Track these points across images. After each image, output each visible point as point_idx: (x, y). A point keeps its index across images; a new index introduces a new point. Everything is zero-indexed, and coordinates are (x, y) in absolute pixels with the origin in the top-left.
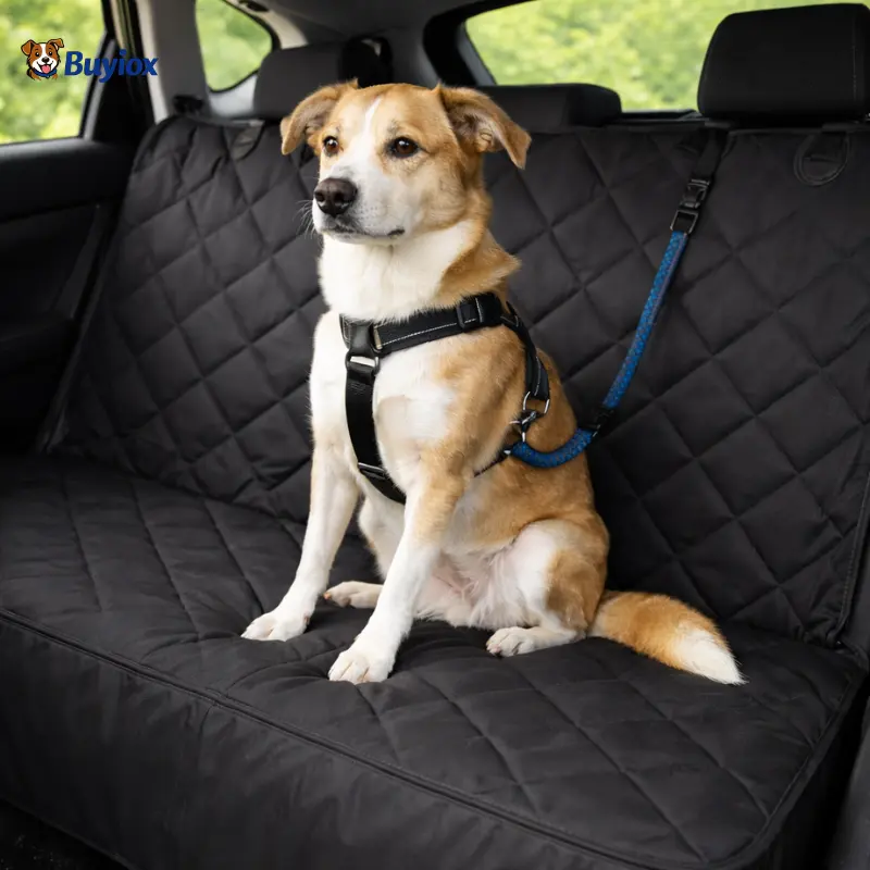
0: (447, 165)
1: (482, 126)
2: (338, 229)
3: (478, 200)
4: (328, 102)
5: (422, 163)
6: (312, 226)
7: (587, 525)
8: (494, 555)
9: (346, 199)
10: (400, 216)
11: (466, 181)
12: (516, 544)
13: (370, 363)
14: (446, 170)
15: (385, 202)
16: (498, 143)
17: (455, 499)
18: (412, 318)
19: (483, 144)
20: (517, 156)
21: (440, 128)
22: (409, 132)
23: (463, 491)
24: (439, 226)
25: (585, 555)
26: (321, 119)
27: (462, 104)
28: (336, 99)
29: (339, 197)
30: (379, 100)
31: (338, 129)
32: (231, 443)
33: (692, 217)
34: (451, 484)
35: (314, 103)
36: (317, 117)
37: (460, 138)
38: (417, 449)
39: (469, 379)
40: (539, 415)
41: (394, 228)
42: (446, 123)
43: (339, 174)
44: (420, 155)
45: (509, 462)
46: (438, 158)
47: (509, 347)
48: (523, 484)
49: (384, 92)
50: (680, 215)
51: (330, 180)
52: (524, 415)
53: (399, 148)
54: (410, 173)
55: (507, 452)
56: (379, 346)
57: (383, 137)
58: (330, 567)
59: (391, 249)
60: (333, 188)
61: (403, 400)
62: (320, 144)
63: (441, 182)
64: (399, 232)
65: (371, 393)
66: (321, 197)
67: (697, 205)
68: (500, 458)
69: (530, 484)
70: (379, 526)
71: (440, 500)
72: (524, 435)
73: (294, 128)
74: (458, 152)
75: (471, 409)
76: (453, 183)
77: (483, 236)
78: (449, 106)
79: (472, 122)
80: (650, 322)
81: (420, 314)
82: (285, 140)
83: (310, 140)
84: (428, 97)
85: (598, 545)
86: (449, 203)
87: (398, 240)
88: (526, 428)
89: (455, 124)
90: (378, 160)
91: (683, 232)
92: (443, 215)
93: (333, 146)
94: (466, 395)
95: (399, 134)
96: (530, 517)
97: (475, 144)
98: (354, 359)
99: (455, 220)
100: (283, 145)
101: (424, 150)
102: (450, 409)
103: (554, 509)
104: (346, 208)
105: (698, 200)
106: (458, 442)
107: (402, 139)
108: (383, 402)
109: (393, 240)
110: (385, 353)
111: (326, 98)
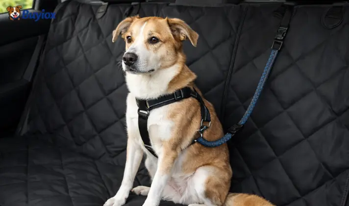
0: (170, 46)
1: (182, 31)
2: (131, 70)
3: (181, 57)
4: (129, 23)
5: (160, 46)
6: (122, 69)
7: (223, 168)
8: (188, 178)
9: (133, 60)
10: (153, 65)
11: (177, 50)
12: (196, 174)
13: (146, 113)
14: (169, 47)
15: (147, 60)
16: (187, 38)
17: (175, 159)
18: (158, 98)
19: (182, 38)
20: (194, 42)
21: (167, 33)
22: (156, 35)
23: (177, 156)
24: (166, 67)
25: (220, 178)
26: (126, 29)
27: (175, 24)
28: (132, 22)
29: (131, 59)
30: (146, 23)
31: (131, 34)
32: (97, 138)
33: (280, 43)
34: (173, 154)
35: (124, 23)
36: (125, 28)
37: (174, 36)
38: (161, 141)
39: (179, 117)
40: (207, 128)
41: (151, 69)
42: (169, 31)
43: (131, 51)
44: (160, 43)
45: (196, 144)
46: (166, 43)
47: (194, 104)
48: (200, 152)
49: (147, 20)
50: (275, 42)
51: (128, 53)
52: (201, 127)
53: (153, 40)
54: (156, 49)
55: (196, 141)
56: (148, 107)
57: (147, 37)
58: (133, 181)
59: (150, 76)
60: (129, 56)
61: (157, 126)
62: (126, 38)
63: (168, 52)
64: (153, 70)
65: (147, 123)
66: (125, 59)
67: (282, 38)
68: (193, 143)
69: (203, 152)
70: (151, 166)
71: (169, 159)
72: (201, 135)
73: (117, 32)
74: (174, 41)
75: (179, 127)
76: (172, 52)
77: (183, 69)
78: (170, 25)
79: (178, 30)
80: (261, 87)
81: (161, 97)
82: (114, 37)
83: (123, 36)
84: (163, 21)
85: (226, 176)
86: (171, 59)
87: (152, 73)
88: (202, 132)
89: (172, 31)
90: (145, 45)
91: (276, 49)
92: (169, 63)
93: (130, 40)
94: (178, 123)
95: (152, 36)
96: (201, 164)
97: (180, 37)
98: (141, 111)
99: (173, 64)
100: (113, 39)
101: (161, 41)
102: (172, 129)
103: (210, 161)
104: (133, 64)
105: (283, 36)
106: (175, 139)
107: (153, 37)
108: (150, 126)
109: (151, 73)
110: (151, 109)
111: (128, 21)
